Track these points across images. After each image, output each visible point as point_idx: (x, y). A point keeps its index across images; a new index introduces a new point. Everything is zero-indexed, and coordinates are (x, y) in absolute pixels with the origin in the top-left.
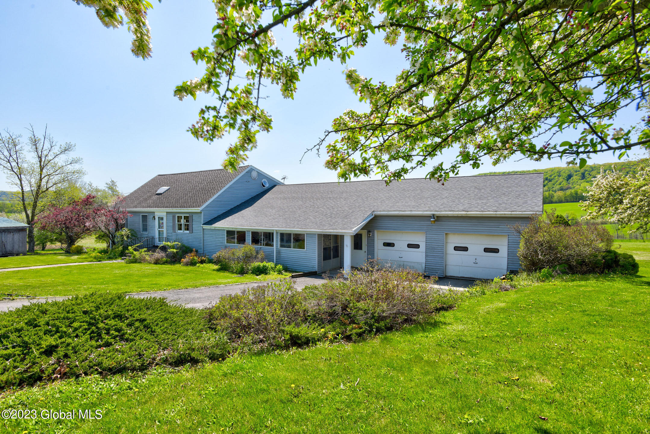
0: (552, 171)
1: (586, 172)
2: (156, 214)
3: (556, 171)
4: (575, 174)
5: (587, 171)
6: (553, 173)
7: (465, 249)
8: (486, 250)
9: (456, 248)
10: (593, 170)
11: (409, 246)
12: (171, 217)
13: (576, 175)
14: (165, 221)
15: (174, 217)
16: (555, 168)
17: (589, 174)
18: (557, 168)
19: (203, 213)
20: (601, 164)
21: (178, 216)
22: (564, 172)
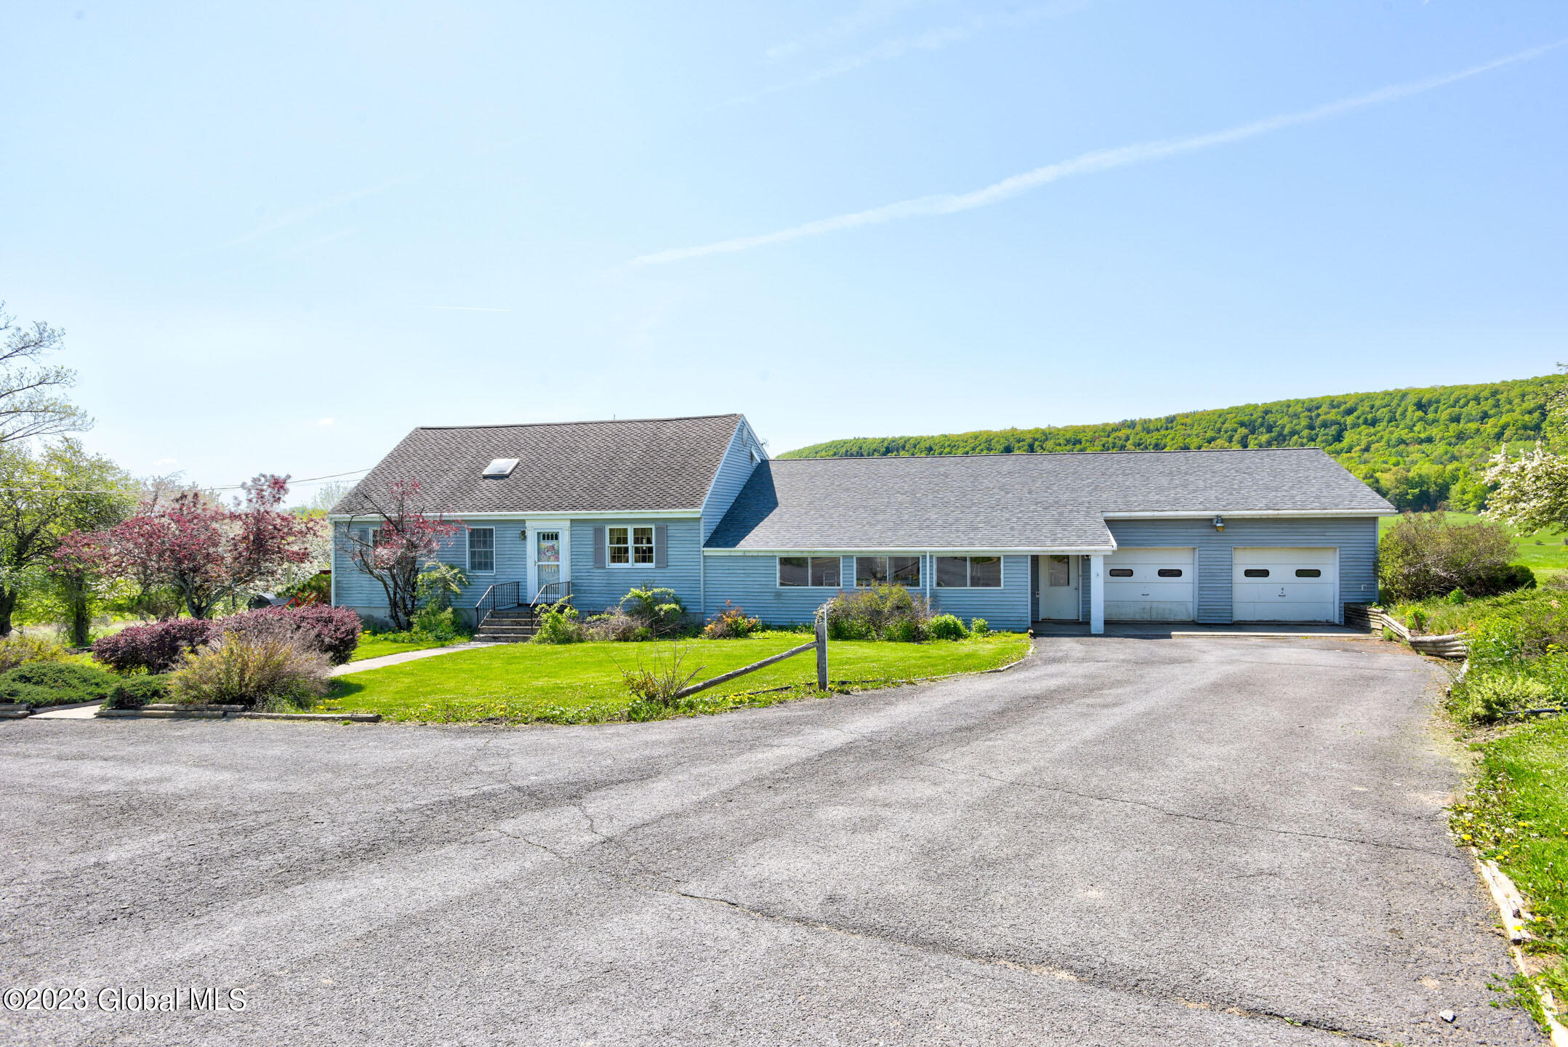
0: (976, 438)
1: (1037, 443)
2: (527, 524)
3: (984, 440)
4: (1017, 445)
5: (1037, 440)
6: (977, 442)
7: (1265, 573)
8: (1300, 573)
9: (1249, 573)
10: (1047, 439)
11: (1162, 573)
12: (589, 532)
13: (1019, 448)
14: (564, 542)
15: (599, 532)
16: (981, 433)
17: (1042, 448)
18: (985, 432)
19: (703, 520)
20: (1060, 427)
21: (610, 529)
22: (998, 442)
